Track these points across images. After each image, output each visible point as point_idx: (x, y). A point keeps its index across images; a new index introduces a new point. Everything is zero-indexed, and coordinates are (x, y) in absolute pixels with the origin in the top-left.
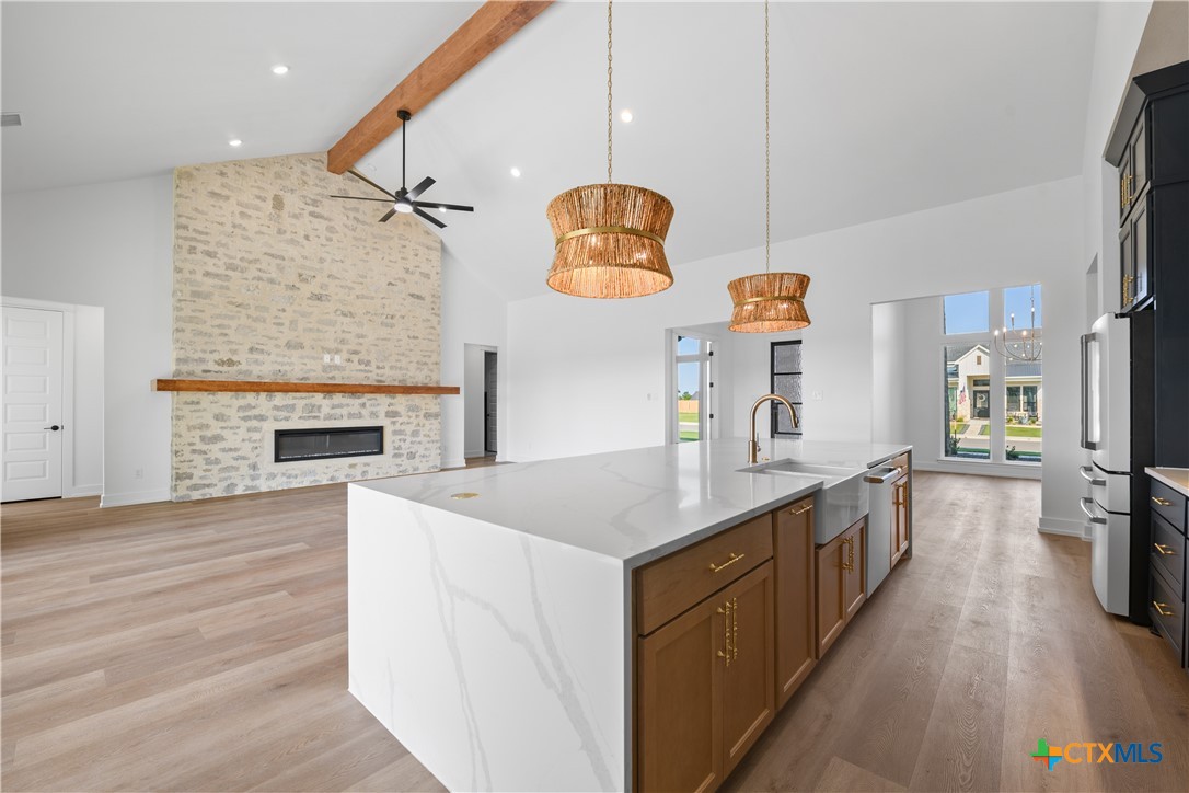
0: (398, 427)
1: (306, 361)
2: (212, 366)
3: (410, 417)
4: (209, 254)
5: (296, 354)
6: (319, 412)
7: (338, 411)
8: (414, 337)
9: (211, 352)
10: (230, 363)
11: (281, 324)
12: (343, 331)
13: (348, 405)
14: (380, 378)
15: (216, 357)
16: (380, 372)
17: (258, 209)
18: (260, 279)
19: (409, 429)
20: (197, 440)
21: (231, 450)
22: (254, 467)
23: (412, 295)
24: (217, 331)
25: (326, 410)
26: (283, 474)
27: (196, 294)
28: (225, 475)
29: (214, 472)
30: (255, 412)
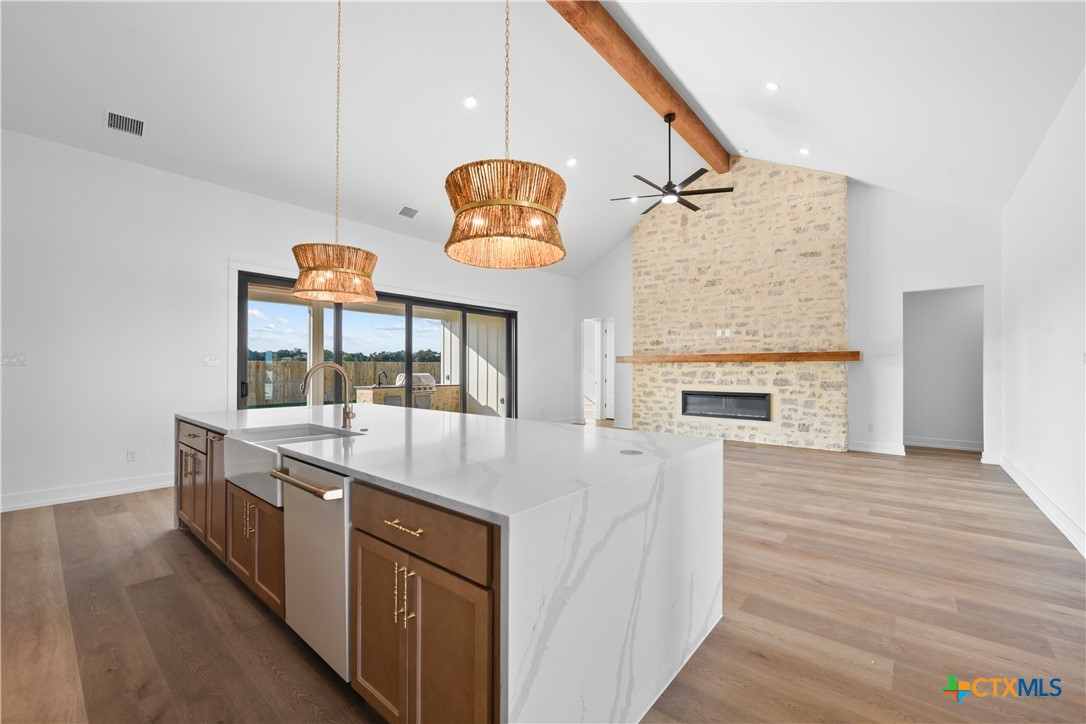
0: (787, 395)
1: (704, 337)
2: (649, 347)
3: (802, 386)
4: (647, 273)
5: (696, 331)
6: (714, 378)
7: (728, 377)
8: (806, 300)
9: (649, 337)
10: (658, 343)
11: (687, 311)
12: (733, 307)
13: (737, 373)
14: (767, 347)
15: (650, 340)
16: (768, 340)
17: (672, 231)
18: (673, 281)
19: (802, 399)
20: (642, 394)
21: (658, 402)
22: (671, 416)
23: (805, 255)
24: (651, 322)
25: (718, 376)
26: (688, 425)
27: (641, 301)
28: (656, 418)
29: (650, 415)
30: (671, 377)
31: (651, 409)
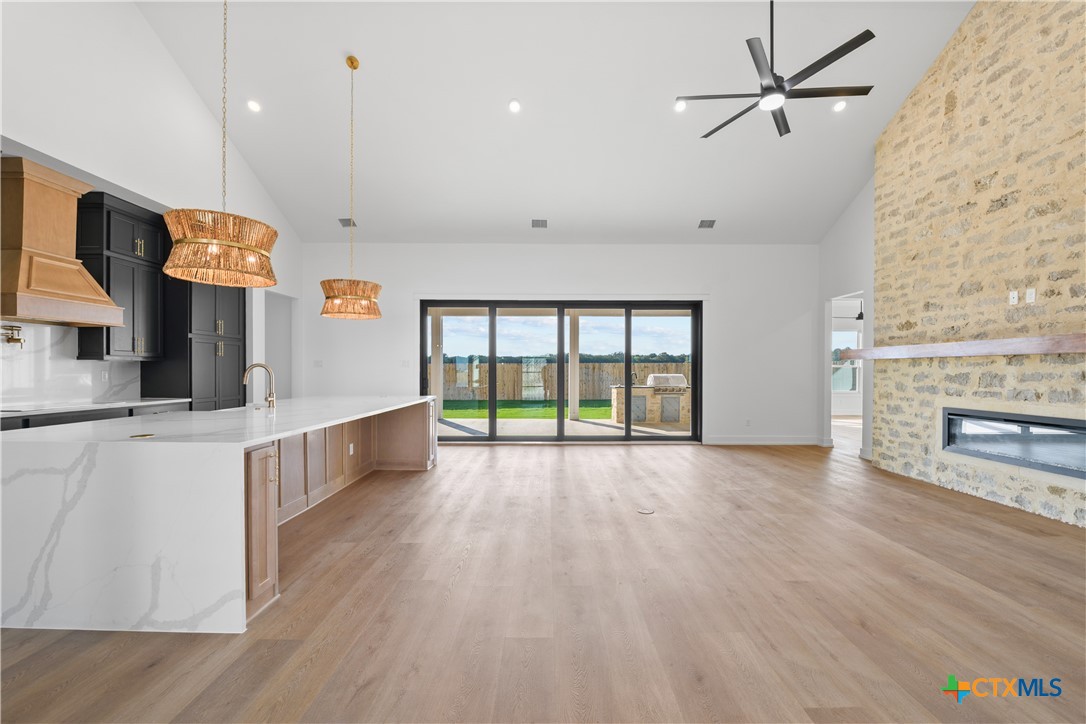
1: (984, 308)
2: (895, 333)
5: (970, 300)
6: (1002, 386)
9: (895, 317)
10: (908, 325)
12: (1043, 242)
15: (897, 321)
17: (931, 129)
18: (932, 216)
20: (885, 409)
21: (907, 424)
22: (926, 450)
24: (900, 292)
25: (1011, 383)
26: (953, 469)
27: (885, 260)
28: (903, 451)
29: (896, 445)
30: (928, 382)
31: (896, 434)
